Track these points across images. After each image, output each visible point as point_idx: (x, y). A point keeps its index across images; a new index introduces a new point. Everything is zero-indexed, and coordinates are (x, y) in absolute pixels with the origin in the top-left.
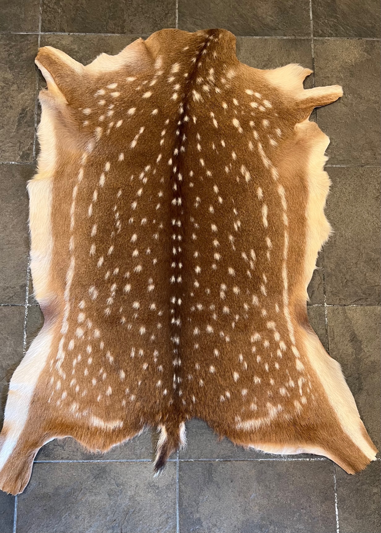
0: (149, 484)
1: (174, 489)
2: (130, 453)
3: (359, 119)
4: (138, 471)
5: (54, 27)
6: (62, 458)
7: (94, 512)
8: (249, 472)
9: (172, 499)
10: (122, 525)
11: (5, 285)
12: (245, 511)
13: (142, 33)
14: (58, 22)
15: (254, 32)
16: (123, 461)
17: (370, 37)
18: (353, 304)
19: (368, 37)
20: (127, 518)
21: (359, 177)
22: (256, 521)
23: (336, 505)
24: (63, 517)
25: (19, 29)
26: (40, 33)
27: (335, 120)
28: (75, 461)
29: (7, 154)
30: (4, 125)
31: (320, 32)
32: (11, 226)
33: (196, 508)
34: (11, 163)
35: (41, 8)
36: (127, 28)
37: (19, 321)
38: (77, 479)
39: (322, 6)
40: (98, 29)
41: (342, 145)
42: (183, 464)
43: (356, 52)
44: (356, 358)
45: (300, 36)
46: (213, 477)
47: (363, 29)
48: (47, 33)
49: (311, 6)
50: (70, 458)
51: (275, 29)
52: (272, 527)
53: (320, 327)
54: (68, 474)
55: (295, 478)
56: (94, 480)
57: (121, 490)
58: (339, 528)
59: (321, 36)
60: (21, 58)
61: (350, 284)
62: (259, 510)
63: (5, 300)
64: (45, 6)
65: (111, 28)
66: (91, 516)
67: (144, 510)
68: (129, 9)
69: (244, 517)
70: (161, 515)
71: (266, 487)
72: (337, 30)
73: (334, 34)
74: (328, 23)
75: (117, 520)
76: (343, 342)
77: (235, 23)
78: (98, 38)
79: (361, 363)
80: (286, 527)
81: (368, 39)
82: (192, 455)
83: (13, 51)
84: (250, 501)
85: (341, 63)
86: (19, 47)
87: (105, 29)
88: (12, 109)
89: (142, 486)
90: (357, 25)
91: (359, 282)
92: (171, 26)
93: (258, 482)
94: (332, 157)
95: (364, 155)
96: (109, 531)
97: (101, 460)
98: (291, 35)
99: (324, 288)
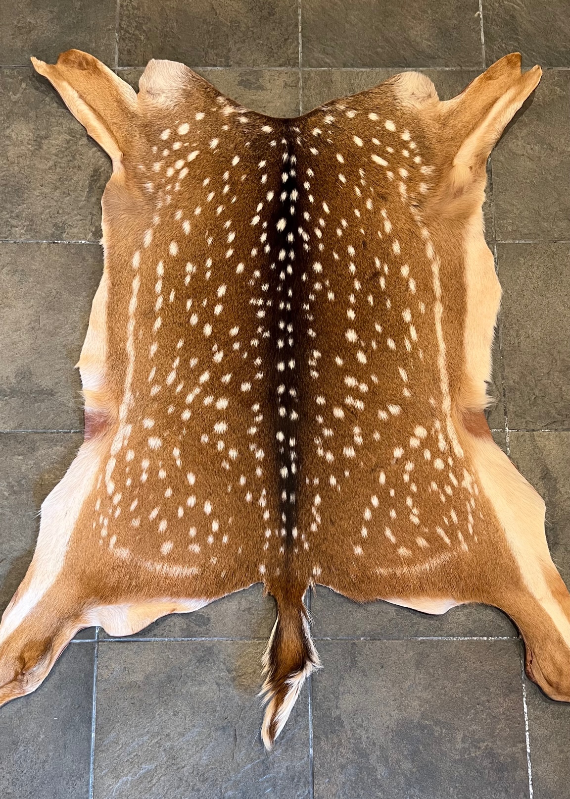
3: (550, 178)
5: (136, 60)
7: (198, 707)
8: (405, 655)
10: (236, 724)
12: (401, 707)
13: (254, 65)
14: (141, 53)
15: (405, 62)
17: (564, 66)
18: (544, 428)
19: (560, 66)
20: (242, 716)
21: (550, 256)
22: (415, 720)
24: (157, 713)
26: (117, 68)
28: (172, 639)
29: (76, 230)
30: (71, 191)
33: (334, 703)
34: (80, 241)
35: (117, 34)
36: (232, 59)
38: (174, 662)
39: (497, 25)
40: (193, 61)
41: (527, 213)
43: (544, 87)
44: (550, 502)
45: (467, 66)
46: (356, 661)
47: (554, 54)
48: (126, 68)
49: (482, 25)
51: (434, 58)
52: (438, 728)
54: (162, 657)
55: (468, 664)
56: (198, 664)
57: (233, 679)
58: (529, 730)
61: (540, 401)
62: (420, 706)
64: (122, 31)
65: (211, 60)
66: (194, 712)
68: (235, 33)
69: (400, 715)
71: (429, 674)
74: (506, 48)
75: (229, 718)
77: (379, 50)
79: (557, 509)
80: (457, 729)
81: (561, 69)
82: (328, 632)
87: (204, 62)
88: (81, 170)
90: (546, 50)
91: (552, 399)
92: (293, 56)
93: (417, 668)
94: (513, 230)
95: (557, 226)
96: (219, 733)
97: (206, 637)
98: (456, 65)
99: (505, 407)
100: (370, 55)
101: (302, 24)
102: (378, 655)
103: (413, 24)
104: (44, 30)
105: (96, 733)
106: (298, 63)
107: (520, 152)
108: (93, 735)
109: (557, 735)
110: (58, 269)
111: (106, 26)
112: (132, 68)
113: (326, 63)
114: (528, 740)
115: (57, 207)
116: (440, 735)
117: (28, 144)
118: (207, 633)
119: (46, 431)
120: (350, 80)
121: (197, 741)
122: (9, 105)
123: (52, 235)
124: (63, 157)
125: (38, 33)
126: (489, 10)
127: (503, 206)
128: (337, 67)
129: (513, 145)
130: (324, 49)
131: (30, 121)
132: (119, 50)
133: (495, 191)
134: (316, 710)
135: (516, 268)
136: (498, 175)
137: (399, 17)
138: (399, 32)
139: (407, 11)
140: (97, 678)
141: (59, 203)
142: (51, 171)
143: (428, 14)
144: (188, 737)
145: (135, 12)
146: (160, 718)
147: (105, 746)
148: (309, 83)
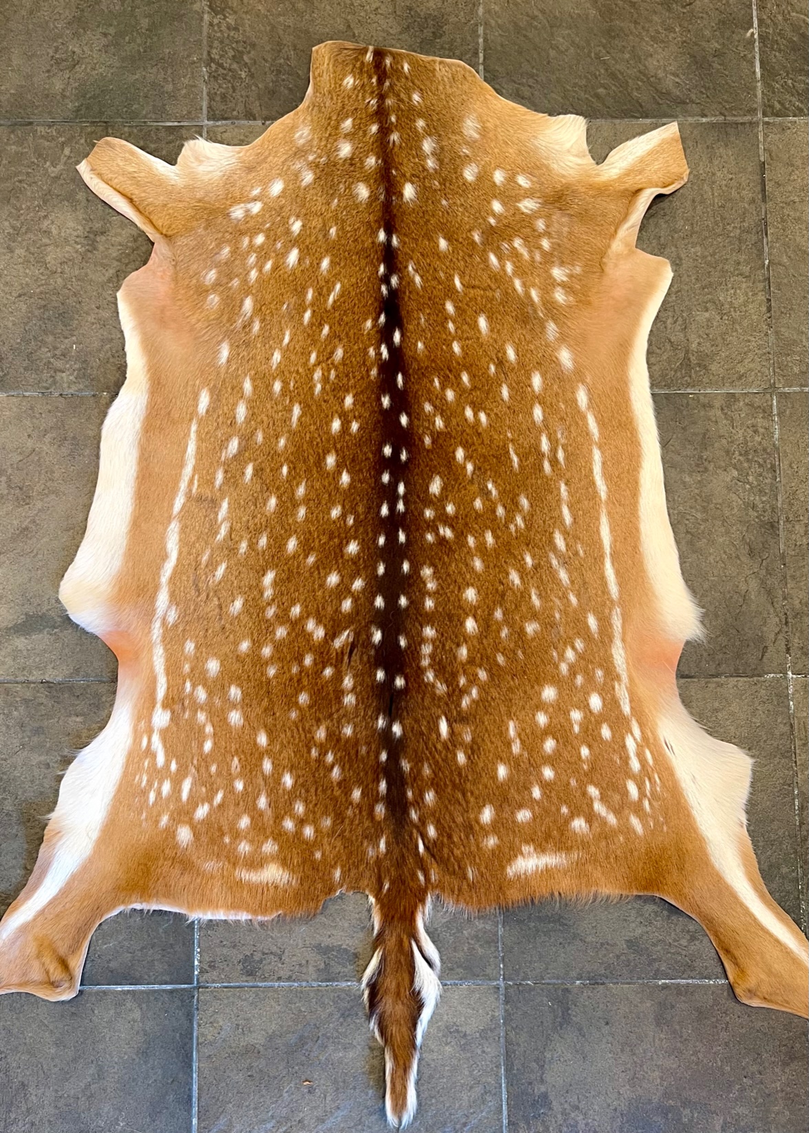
100: (587, 98)
101: (485, 50)
102: (601, 1006)
103: (651, 50)
104: (95, 64)
105: (199, 1119)
108: (195, 1121)
111: (188, 56)
112: (229, 122)
116: (691, 1121)
117: (76, 242)
122: (47, 183)
125: (86, 68)
126: (768, 26)
130: (517, 90)
131: (78, 208)
132: (209, 94)
134: (512, 1085)
137: (631, 37)
138: (631, 62)
139: (643, 28)
143: (675, 32)
145: (232, 34)
146: (289, 1096)
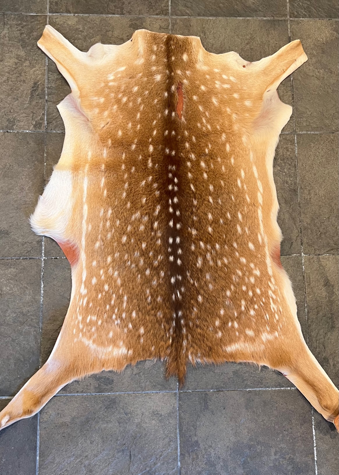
0: (153, 412)
1: (175, 417)
2: (136, 386)
3: (330, 91)
4: (144, 402)
5: (61, 9)
6: (77, 392)
8: (238, 400)
9: (173, 425)
10: (131, 448)
11: (24, 240)
12: (236, 434)
13: (139, 14)
14: (64, 4)
15: (238, 13)
16: (131, 393)
18: (326, 253)
19: (337, 18)
20: (134, 442)
21: (330, 142)
22: (245, 442)
23: (313, 426)
24: (80, 442)
25: (29, 10)
26: (49, 14)
27: (309, 91)
28: (89, 394)
29: (22, 124)
30: (19, 97)
31: (296, 13)
32: (27, 188)
33: (194, 432)
34: (25, 131)
36: (125, 10)
37: (36, 272)
38: (91, 409)
40: (99, 10)
41: (315, 113)
42: (182, 395)
43: (326, 32)
44: (329, 301)
45: (277, 17)
46: (208, 405)
47: (332, 10)
48: (54, 14)
50: (84, 391)
51: (256, 11)
52: (259, 447)
53: (298, 274)
54: (83, 406)
55: (278, 405)
56: (106, 410)
57: (129, 419)
58: (316, 446)
59: (296, 17)
60: (32, 37)
61: (323, 236)
62: (248, 432)
63: (24, 254)
65: (111, 9)
67: (150, 435)
69: (235, 439)
70: (164, 439)
71: (254, 412)
72: (310, 12)
73: (307, 15)
74: (303, 5)
75: (126, 444)
76: (318, 286)
77: (221, 5)
78: (100, 19)
79: (334, 305)
80: (271, 447)
81: (337, 20)
82: (190, 387)
83: (24, 30)
84: (240, 425)
85: (314, 41)
86: (30, 26)
87: (107, 11)
88: (25, 83)
89: (147, 414)
90: (327, 7)
91: (331, 234)
92: (165, 8)
93: (247, 409)
94: (307, 125)
95: (334, 123)
96: (120, 454)
97: (111, 392)
98: (271, 16)
99: (302, 240)
106: (168, 13)
107: (311, 74)
109: (333, 449)
110: (11, 150)
113: (187, 13)
114: (315, 452)
115: (10, 108)
118: (111, 390)
119: (4, 258)
120: (203, 25)
121: (106, 459)
123: (7, 127)
124: (13, 74)
127: (300, 109)
128: (194, 16)
129: (307, 69)
133: (295, 100)
135: (308, 150)
136: (297, 89)
140: (40, 420)
141: (11, 105)
142: (5, 84)
144: (100, 457)
147: (46, 464)
148: (175, 26)
